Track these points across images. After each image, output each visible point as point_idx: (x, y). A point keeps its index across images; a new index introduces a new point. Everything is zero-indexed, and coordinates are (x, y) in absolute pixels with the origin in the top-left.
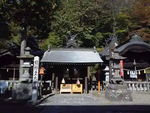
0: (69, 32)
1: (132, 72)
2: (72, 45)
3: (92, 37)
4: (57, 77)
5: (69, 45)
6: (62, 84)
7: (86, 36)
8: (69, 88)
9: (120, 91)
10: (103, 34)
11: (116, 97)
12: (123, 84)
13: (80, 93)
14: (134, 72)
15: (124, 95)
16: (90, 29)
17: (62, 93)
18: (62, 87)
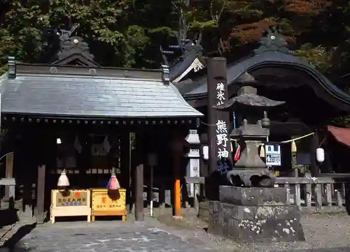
0: (44, 18)
1: (272, 147)
2: (78, 59)
3: (117, 39)
4: (44, 167)
5: (70, 60)
6: (57, 191)
7: (98, 35)
8: (80, 201)
9: (266, 210)
10: (146, 31)
11: (256, 229)
12: (271, 186)
13: (119, 218)
14: (276, 149)
15: (279, 221)
16: (111, 14)
17: (58, 219)
18: (60, 200)
